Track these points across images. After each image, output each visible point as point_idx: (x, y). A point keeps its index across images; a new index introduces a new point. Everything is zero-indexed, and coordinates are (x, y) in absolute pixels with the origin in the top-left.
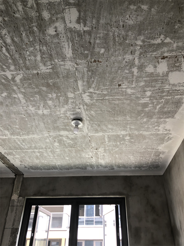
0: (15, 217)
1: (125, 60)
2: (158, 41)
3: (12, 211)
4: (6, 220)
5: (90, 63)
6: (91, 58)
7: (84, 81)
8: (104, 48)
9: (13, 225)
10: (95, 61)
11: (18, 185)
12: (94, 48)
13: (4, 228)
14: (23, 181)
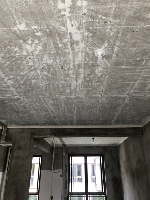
0: (66, 161)
3: (64, 159)
4: (63, 162)
9: (66, 163)
11: (64, 150)
13: (63, 165)
14: (66, 148)
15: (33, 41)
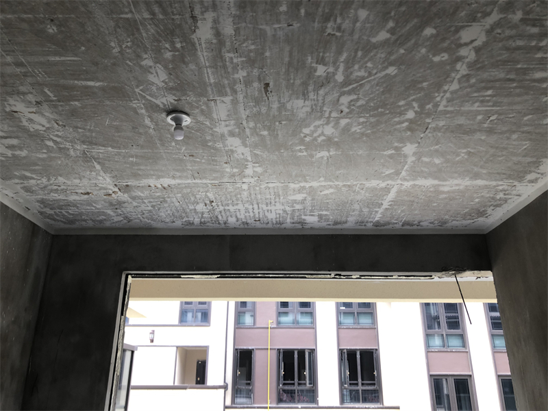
15: (315, 139)
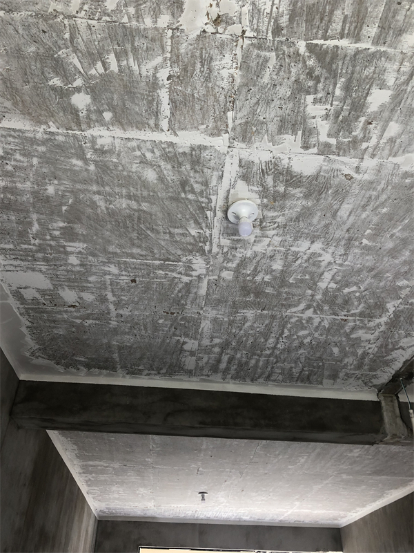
1: (129, 310)
2: (90, 322)
5: (180, 313)
6: (177, 316)
7: (196, 293)
8: (159, 324)
10: (172, 313)
12: (172, 325)
